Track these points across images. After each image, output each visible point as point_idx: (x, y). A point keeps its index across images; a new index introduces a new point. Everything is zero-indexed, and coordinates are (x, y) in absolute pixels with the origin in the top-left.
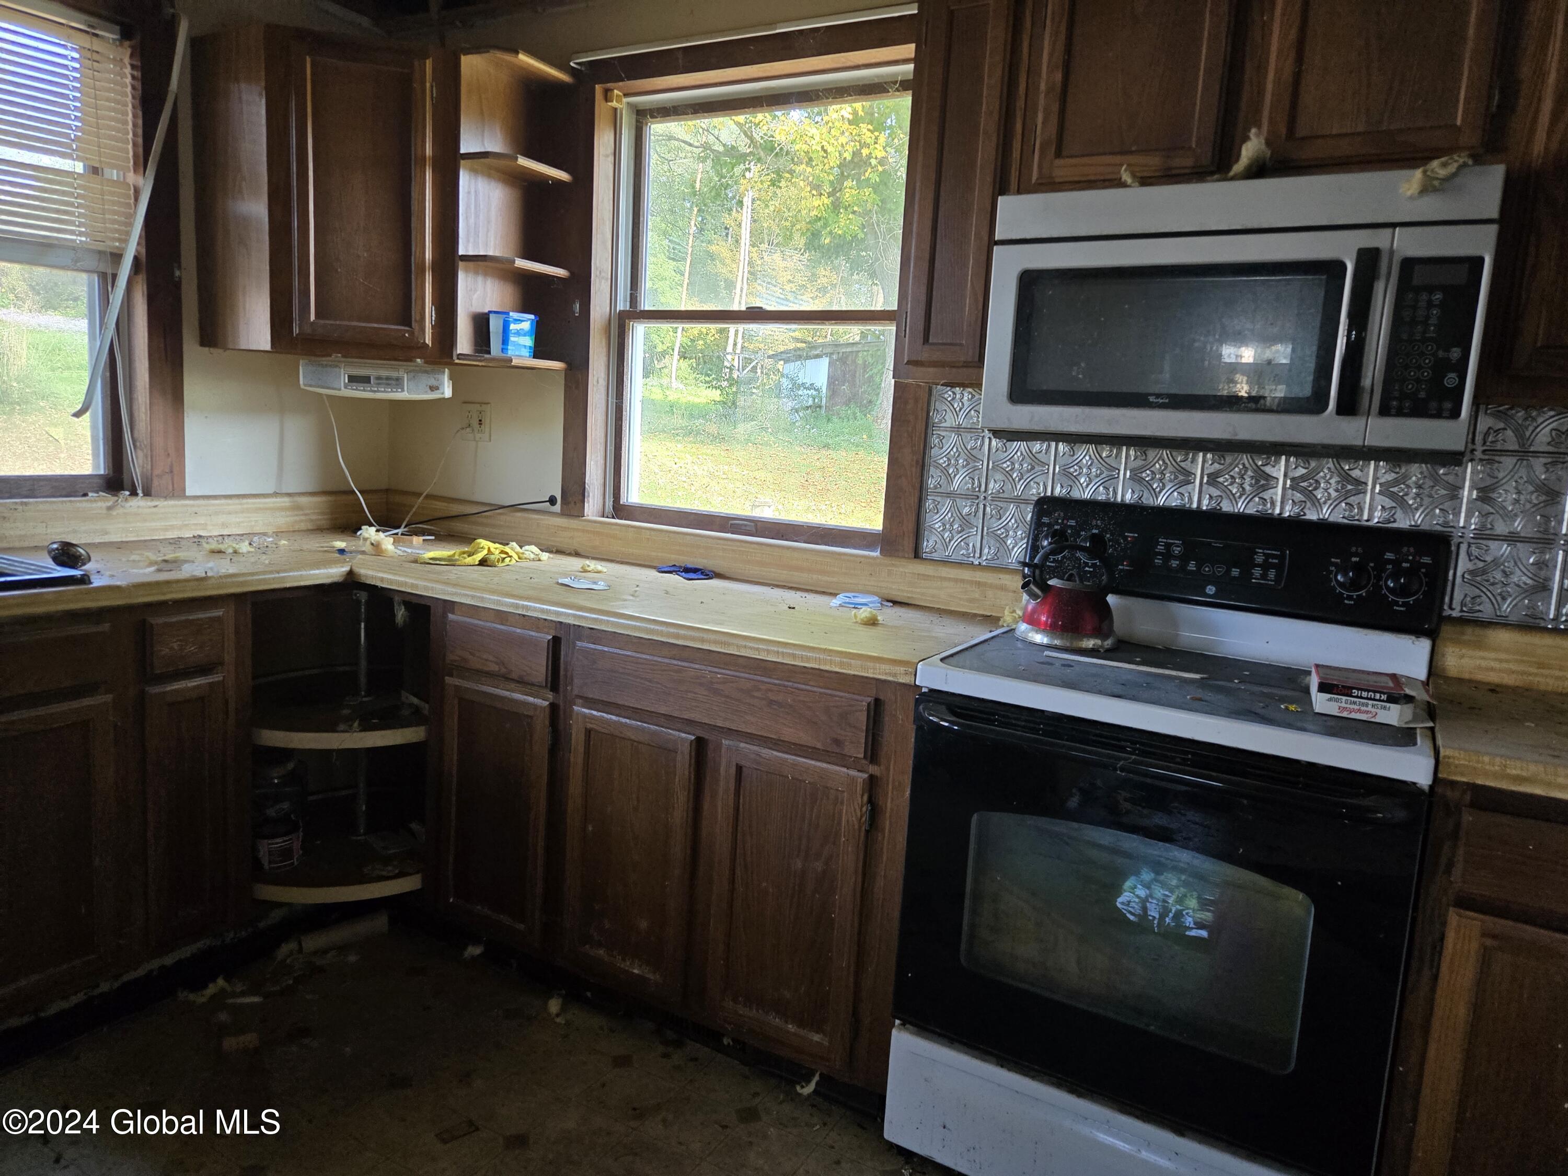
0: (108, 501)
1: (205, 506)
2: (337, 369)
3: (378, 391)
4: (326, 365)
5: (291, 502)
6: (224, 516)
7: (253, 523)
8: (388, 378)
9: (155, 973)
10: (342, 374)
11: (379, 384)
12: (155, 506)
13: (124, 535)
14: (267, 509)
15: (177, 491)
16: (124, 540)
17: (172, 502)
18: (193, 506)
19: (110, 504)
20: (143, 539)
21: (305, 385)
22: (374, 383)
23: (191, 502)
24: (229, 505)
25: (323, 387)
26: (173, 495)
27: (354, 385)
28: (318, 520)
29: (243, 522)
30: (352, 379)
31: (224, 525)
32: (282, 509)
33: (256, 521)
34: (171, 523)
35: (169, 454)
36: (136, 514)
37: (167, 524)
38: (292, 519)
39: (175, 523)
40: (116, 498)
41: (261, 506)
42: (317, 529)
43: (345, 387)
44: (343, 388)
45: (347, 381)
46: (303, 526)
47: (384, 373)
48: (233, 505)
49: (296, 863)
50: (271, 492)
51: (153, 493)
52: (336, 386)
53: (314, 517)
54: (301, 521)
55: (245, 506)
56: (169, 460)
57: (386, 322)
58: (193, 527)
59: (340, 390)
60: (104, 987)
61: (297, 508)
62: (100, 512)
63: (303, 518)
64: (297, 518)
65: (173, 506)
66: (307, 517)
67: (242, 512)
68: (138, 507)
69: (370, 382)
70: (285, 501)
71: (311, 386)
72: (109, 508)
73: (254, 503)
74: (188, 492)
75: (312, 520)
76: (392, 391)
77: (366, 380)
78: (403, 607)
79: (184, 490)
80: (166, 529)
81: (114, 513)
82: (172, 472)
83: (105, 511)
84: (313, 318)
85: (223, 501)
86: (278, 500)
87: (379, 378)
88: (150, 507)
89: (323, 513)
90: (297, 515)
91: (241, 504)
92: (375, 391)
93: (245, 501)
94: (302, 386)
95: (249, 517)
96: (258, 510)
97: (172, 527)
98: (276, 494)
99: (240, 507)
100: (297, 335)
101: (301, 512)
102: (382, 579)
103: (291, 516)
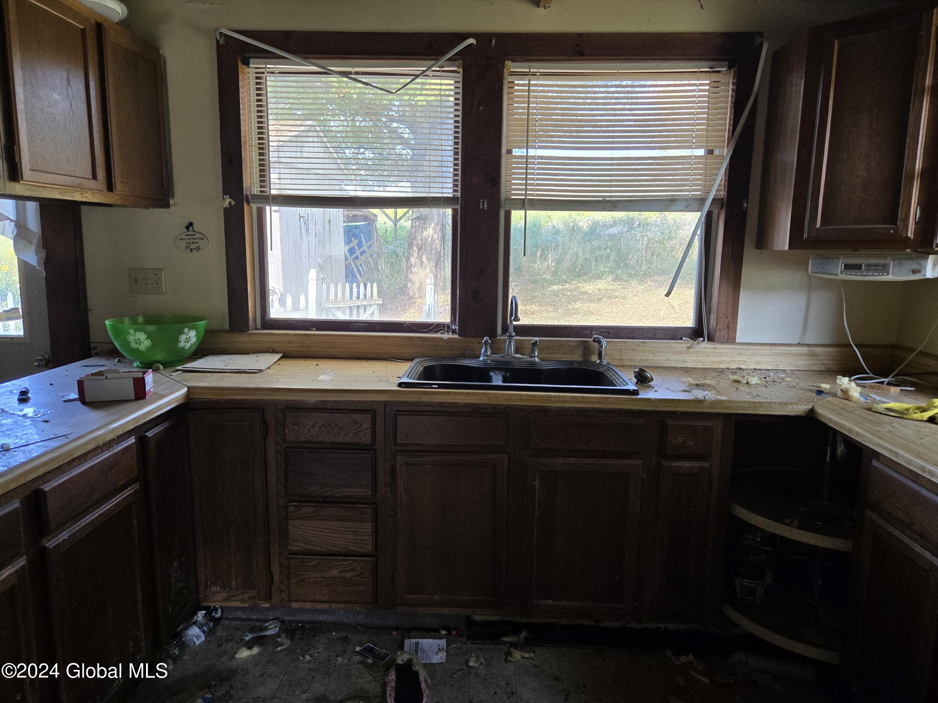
0: (689, 343)
1: (746, 349)
2: (837, 260)
3: (867, 275)
4: (829, 258)
5: (809, 350)
6: (759, 357)
7: (779, 363)
8: (876, 265)
9: (662, 630)
10: (840, 263)
11: (869, 270)
12: (715, 348)
13: (695, 364)
14: (790, 354)
15: (730, 339)
16: (695, 367)
17: (726, 346)
18: (739, 349)
19: (689, 345)
20: (706, 367)
21: (812, 272)
22: (864, 269)
23: (738, 347)
24: (763, 350)
25: (824, 274)
26: (728, 342)
27: (848, 272)
28: (827, 364)
29: (771, 362)
30: (847, 267)
31: (758, 363)
32: (802, 355)
33: (781, 362)
34: (724, 359)
35: (727, 317)
36: (703, 352)
37: (722, 359)
38: (808, 362)
39: (726, 359)
40: (693, 342)
41: (786, 352)
42: (828, 371)
43: (841, 273)
44: (839, 274)
45: (843, 268)
46: (816, 368)
47: (873, 261)
48: (766, 350)
49: (758, 601)
50: (796, 343)
51: (715, 340)
52: (835, 273)
53: (826, 362)
54: (815, 364)
55: (774, 351)
56: (727, 320)
57: (876, 223)
58: (737, 362)
59: (837, 275)
60: (633, 625)
61: (812, 355)
62: (683, 349)
63: (818, 362)
64: (813, 362)
65: (726, 348)
66: (820, 362)
67: (772, 355)
68: (705, 348)
69: (861, 269)
70: (805, 349)
71: (816, 273)
72: (688, 348)
73: (781, 350)
74: (737, 341)
75: (824, 364)
76: (879, 275)
77: (858, 267)
78: (843, 445)
79: (735, 339)
80: (720, 362)
81: (691, 351)
82: (728, 327)
83: (685, 349)
84: (818, 225)
85: (759, 347)
86: (799, 348)
87: (869, 265)
88: (712, 349)
89: (833, 360)
90: (812, 360)
91: (771, 350)
92: (864, 275)
93: (775, 348)
94: (810, 274)
95: (776, 359)
96: (783, 354)
97: (725, 362)
98: (799, 344)
99: (770, 351)
100: (806, 238)
101: (816, 358)
102: (830, 420)
103: (808, 360)
